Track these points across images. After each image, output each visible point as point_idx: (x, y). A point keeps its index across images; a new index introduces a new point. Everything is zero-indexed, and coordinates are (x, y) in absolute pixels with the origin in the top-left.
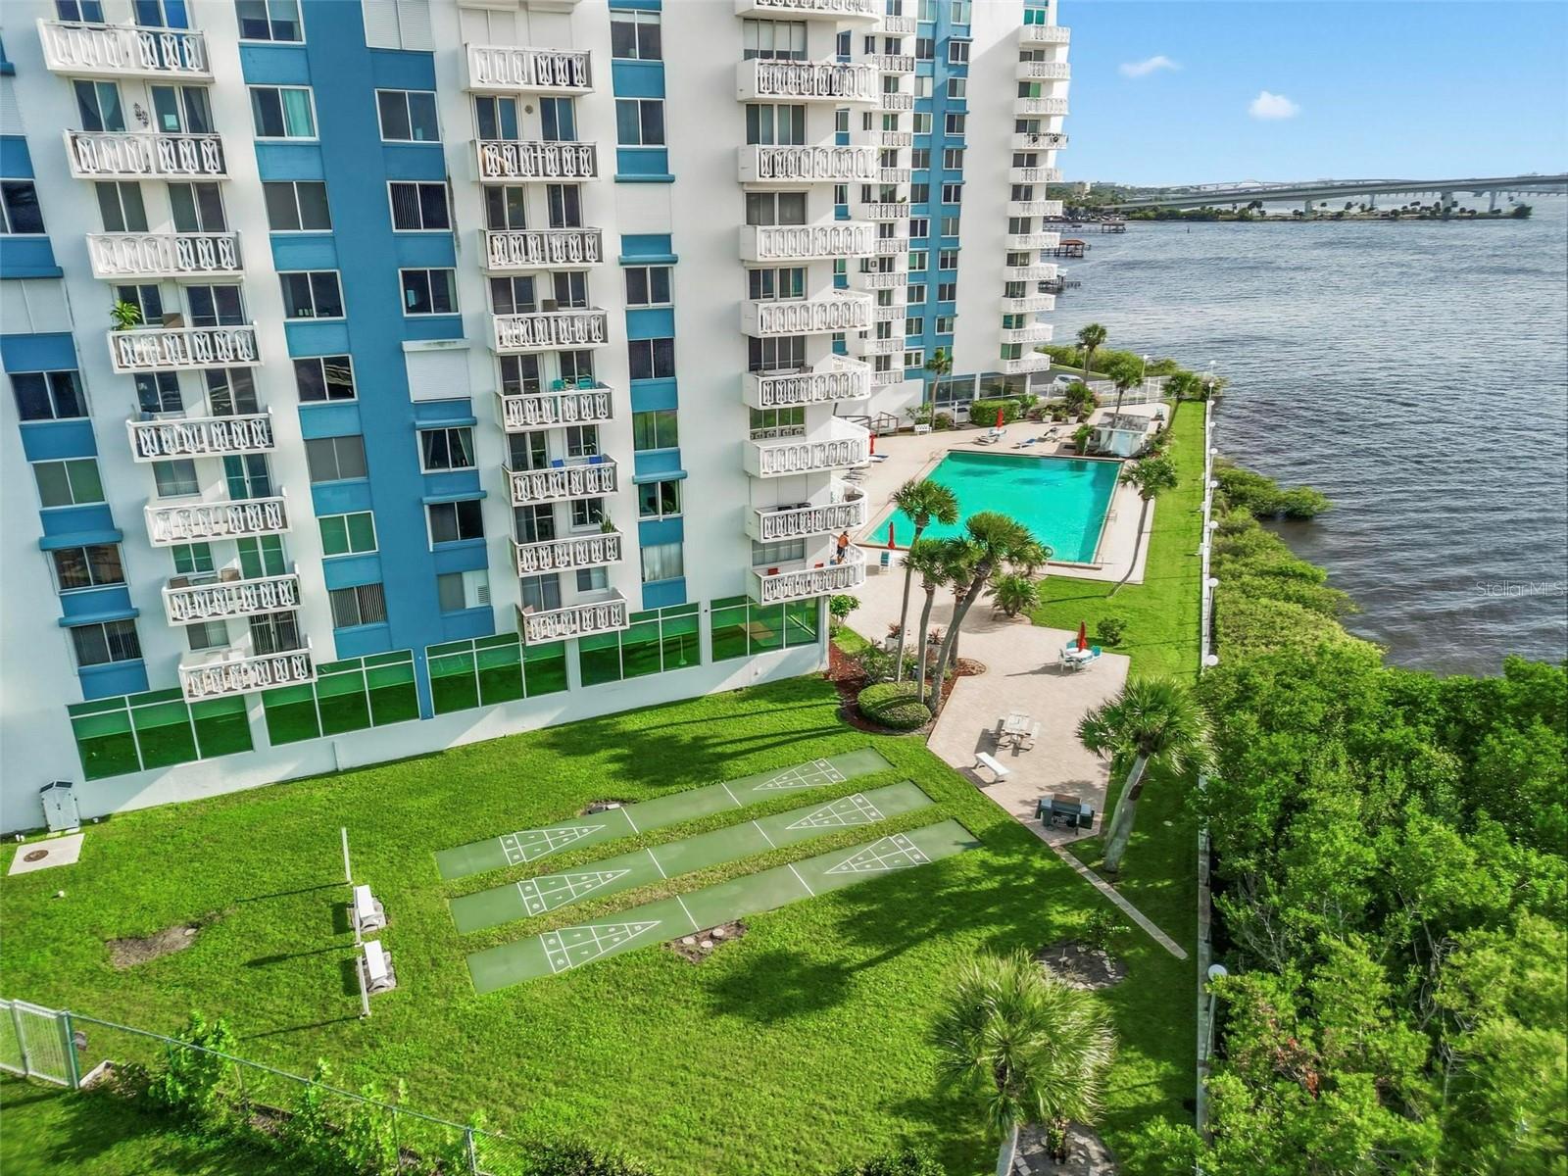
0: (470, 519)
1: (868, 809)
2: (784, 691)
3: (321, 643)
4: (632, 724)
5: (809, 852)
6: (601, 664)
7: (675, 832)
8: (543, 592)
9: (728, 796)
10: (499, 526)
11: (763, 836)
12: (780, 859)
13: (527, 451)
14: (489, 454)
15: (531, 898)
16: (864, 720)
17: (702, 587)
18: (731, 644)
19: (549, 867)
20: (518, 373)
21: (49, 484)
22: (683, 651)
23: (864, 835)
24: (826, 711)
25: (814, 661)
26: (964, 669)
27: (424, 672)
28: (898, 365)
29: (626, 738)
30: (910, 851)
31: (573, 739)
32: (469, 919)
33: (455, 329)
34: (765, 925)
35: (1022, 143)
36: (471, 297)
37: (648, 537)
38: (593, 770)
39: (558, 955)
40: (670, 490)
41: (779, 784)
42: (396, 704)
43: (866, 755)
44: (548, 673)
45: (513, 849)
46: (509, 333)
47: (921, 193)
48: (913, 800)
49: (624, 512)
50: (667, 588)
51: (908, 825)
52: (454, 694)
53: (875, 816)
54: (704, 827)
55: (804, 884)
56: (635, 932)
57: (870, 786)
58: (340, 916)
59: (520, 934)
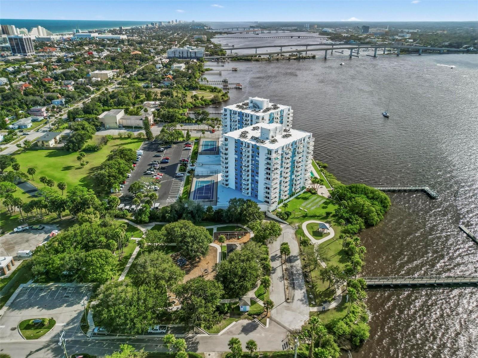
24: (310, 194)
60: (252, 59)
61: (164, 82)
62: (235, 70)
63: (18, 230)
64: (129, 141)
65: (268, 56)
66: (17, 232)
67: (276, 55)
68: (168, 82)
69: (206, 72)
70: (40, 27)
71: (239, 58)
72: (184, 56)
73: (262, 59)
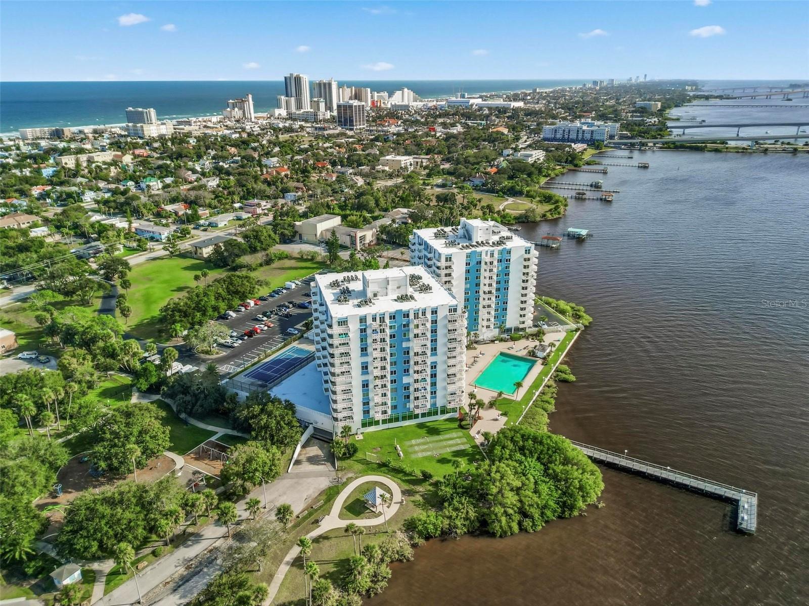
0: (408, 397)
1: (458, 441)
2: (450, 420)
3: (389, 412)
4: (428, 424)
5: (450, 446)
6: (424, 415)
7: (433, 442)
8: (417, 407)
9: (441, 437)
10: (412, 398)
11: (445, 443)
12: (446, 447)
13: (416, 390)
14: (412, 389)
15: (416, 448)
16: (461, 427)
17: (439, 405)
18: (443, 412)
19: (418, 445)
20: (416, 381)
21: (364, 395)
22: (436, 413)
23: (458, 444)
24: (456, 425)
25: (457, 415)
26: (479, 418)
27: (400, 416)
28: (492, 326)
29: (427, 427)
30: (462, 447)
31: (421, 426)
32: (410, 450)
33: (409, 375)
34: (443, 454)
35: (524, 278)
36: (411, 371)
37: (432, 398)
38: (423, 431)
39: (420, 455)
40: (435, 392)
41: (447, 436)
42: (397, 420)
43: (460, 433)
44: (416, 416)
45: (413, 442)
46: (416, 376)
47: (498, 290)
48: (465, 440)
49: (429, 396)
50: (434, 405)
51: (463, 444)
52: (404, 418)
53: (459, 442)
54: (437, 441)
55: (449, 450)
56: (429, 453)
57: (460, 438)
58: (396, 448)
59: (416, 452)
60: (706, 147)
61: (474, 180)
62: (645, 167)
63: (22, 357)
64: (308, 264)
65: (750, 143)
66: (20, 358)
67: (773, 141)
68: (479, 180)
69: (583, 167)
70: (406, 90)
71: (678, 144)
72: (571, 137)
73: (727, 148)
